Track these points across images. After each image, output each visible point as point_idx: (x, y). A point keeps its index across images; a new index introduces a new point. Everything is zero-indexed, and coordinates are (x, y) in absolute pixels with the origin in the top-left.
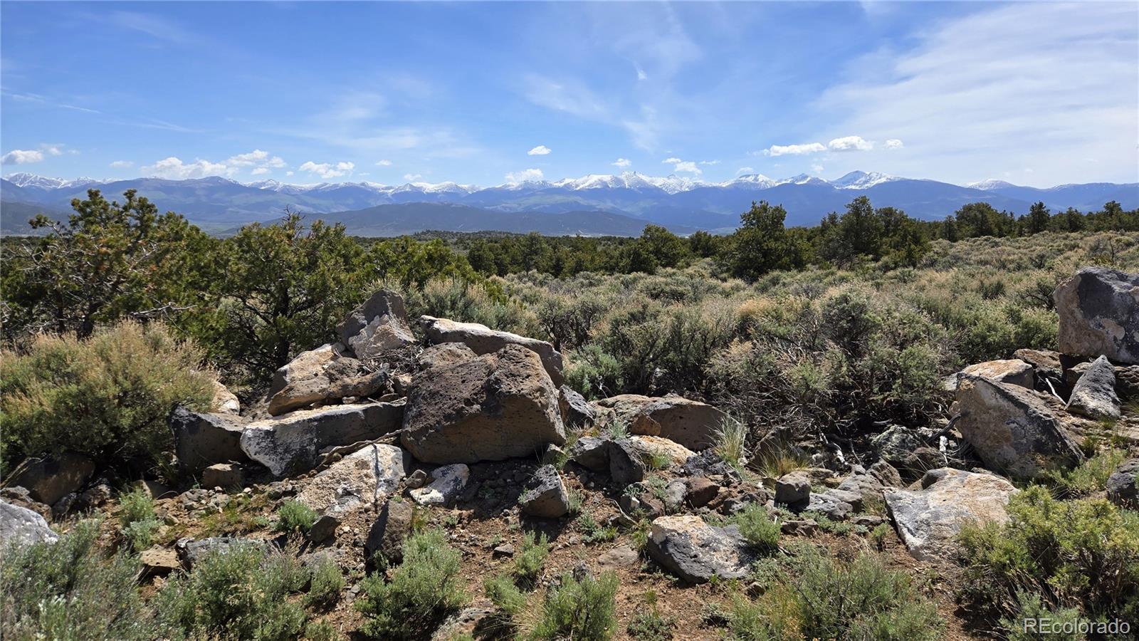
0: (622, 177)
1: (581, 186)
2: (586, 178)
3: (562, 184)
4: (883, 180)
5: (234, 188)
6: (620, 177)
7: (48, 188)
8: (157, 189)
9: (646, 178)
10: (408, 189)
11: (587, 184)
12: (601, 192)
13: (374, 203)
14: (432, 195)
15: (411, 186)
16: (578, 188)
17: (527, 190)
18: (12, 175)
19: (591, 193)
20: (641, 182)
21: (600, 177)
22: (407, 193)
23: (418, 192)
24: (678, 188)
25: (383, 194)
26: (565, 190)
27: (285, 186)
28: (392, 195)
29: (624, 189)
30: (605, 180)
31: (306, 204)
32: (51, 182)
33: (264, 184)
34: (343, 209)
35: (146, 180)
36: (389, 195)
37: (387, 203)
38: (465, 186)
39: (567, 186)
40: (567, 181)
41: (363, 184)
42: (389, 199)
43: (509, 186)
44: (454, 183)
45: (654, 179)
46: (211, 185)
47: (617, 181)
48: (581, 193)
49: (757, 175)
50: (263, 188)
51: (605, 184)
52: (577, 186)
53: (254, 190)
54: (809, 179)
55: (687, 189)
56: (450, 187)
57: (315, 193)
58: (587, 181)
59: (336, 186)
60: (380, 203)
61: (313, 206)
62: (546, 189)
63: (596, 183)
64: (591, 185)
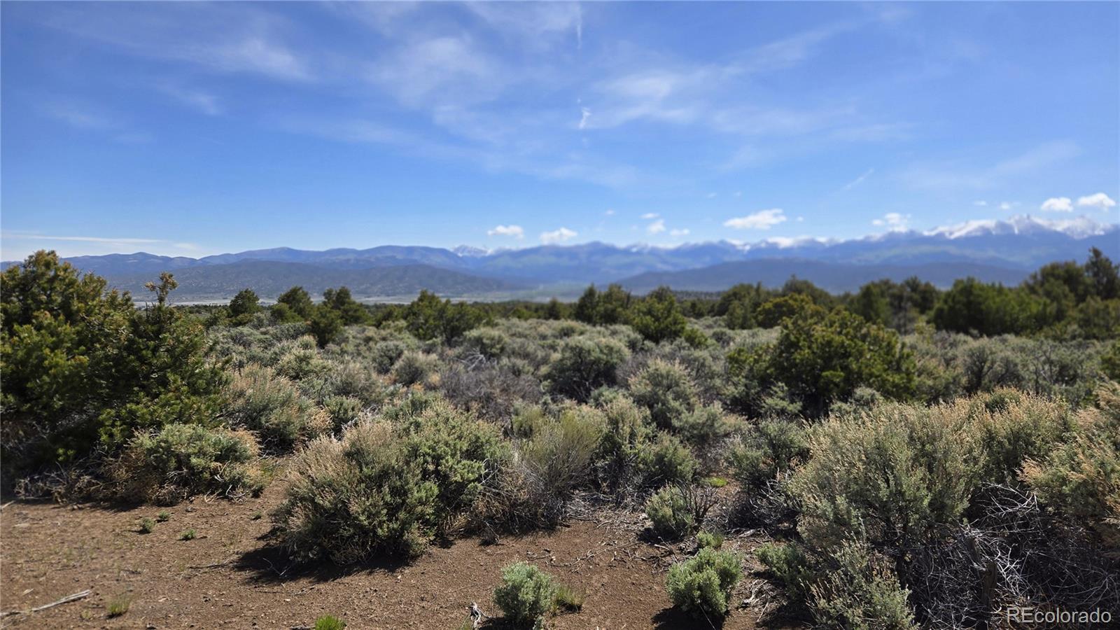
0: (1012, 222)
1: (957, 234)
2: (963, 224)
3: (933, 233)
5: (610, 251)
6: (1007, 222)
7: (479, 256)
9: (1043, 222)
10: (763, 245)
11: (964, 232)
12: (983, 239)
13: (727, 259)
14: (788, 250)
15: (767, 243)
16: (954, 237)
17: (892, 240)
18: (457, 246)
19: (967, 241)
21: (980, 223)
22: (764, 248)
23: (773, 248)
24: (1090, 232)
25: (740, 250)
26: (939, 239)
27: (653, 248)
28: (749, 251)
29: (1012, 236)
30: (986, 226)
31: (665, 262)
32: (481, 251)
33: (635, 246)
34: (698, 266)
35: (543, 247)
36: (746, 251)
37: (743, 259)
38: (822, 240)
39: (941, 235)
40: (941, 229)
41: (721, 241)
42: (745, 255)
43: (871, 237)
44: (809, 238)
45: (1055, 222)
46: (592, 249)
47: (1002, 226)
48: (957, 242)
51: (987, 231)
52: (951, 233)
53: (626, 252)
56: (806, 241)
57: (677, 252)
58: (963, 228)
59: (695, 245)
60: (734, 259)
61: (674, 265)
62: (913, 239)
63: (976, 230)
64: (970, 232)
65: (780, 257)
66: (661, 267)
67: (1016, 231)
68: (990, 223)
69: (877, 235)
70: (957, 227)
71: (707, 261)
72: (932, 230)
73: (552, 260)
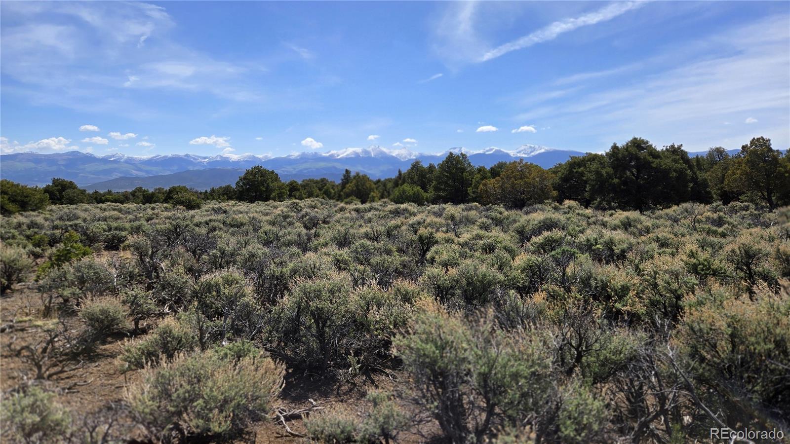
0: (370, 149)
1: (341, 156)
2: (344, 150)
3: (328, 155)
4: (543, 151)
5: (89, 158)
6: (368, 149)
8: (29, 160)
9: (385, 150)
10: (219, 159)
11: (345, 154)
12: (355, 159)
13: (191, 168)
14: (237, 163)
15: (221, 156)
16: (339, 157)
17: (304, 158)
19: (348, 160)
20: (382, 153)
21: (354, 149)
22: (218, 161)
23: (226, 161)
24: (408, 157)
25: (201, 162)
26: (331, 159)
27: (128, 158)
28: (207, 163)
29: (370, 158)
30: (357, 151)
31: (140, 170)
33: (113, 156)
34: (168, 173)
35: (22, 154)
36: (205, 163)
37: (202, 169)
38: (260, 156)
39: (332, 156)
40: (333, 152)
41: (186, 155)
42: (204, 166)
43: (292, 156)
44: (252, 154)
45: (392, 150)
46: (71, 157)
47: (366, 152)
48: (341, 160)
49: (461, 148)
50: (112, 159)
51: (357, 155)
52: (338, 156)
53: (105, 160)
54: (494, 150)
55: (414, 158)
56: (249, 157)
57: (150, 162)
58: (345, 152)
59: (165, 157)
60: (195, 168)
61: (147, 172)
62: (317, 158)
63: (351, 154)
64: (348, 155)
65: (229, 168)
66: (135, 173)
67: (373, 156)
68: (359, 150)
69: (295, 154)
70: (341, 151)
71: (175, 169)
72: (328, 153)
73: (32, 165)
